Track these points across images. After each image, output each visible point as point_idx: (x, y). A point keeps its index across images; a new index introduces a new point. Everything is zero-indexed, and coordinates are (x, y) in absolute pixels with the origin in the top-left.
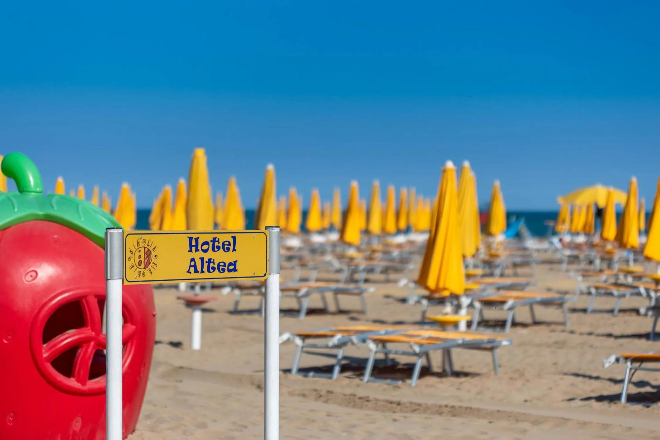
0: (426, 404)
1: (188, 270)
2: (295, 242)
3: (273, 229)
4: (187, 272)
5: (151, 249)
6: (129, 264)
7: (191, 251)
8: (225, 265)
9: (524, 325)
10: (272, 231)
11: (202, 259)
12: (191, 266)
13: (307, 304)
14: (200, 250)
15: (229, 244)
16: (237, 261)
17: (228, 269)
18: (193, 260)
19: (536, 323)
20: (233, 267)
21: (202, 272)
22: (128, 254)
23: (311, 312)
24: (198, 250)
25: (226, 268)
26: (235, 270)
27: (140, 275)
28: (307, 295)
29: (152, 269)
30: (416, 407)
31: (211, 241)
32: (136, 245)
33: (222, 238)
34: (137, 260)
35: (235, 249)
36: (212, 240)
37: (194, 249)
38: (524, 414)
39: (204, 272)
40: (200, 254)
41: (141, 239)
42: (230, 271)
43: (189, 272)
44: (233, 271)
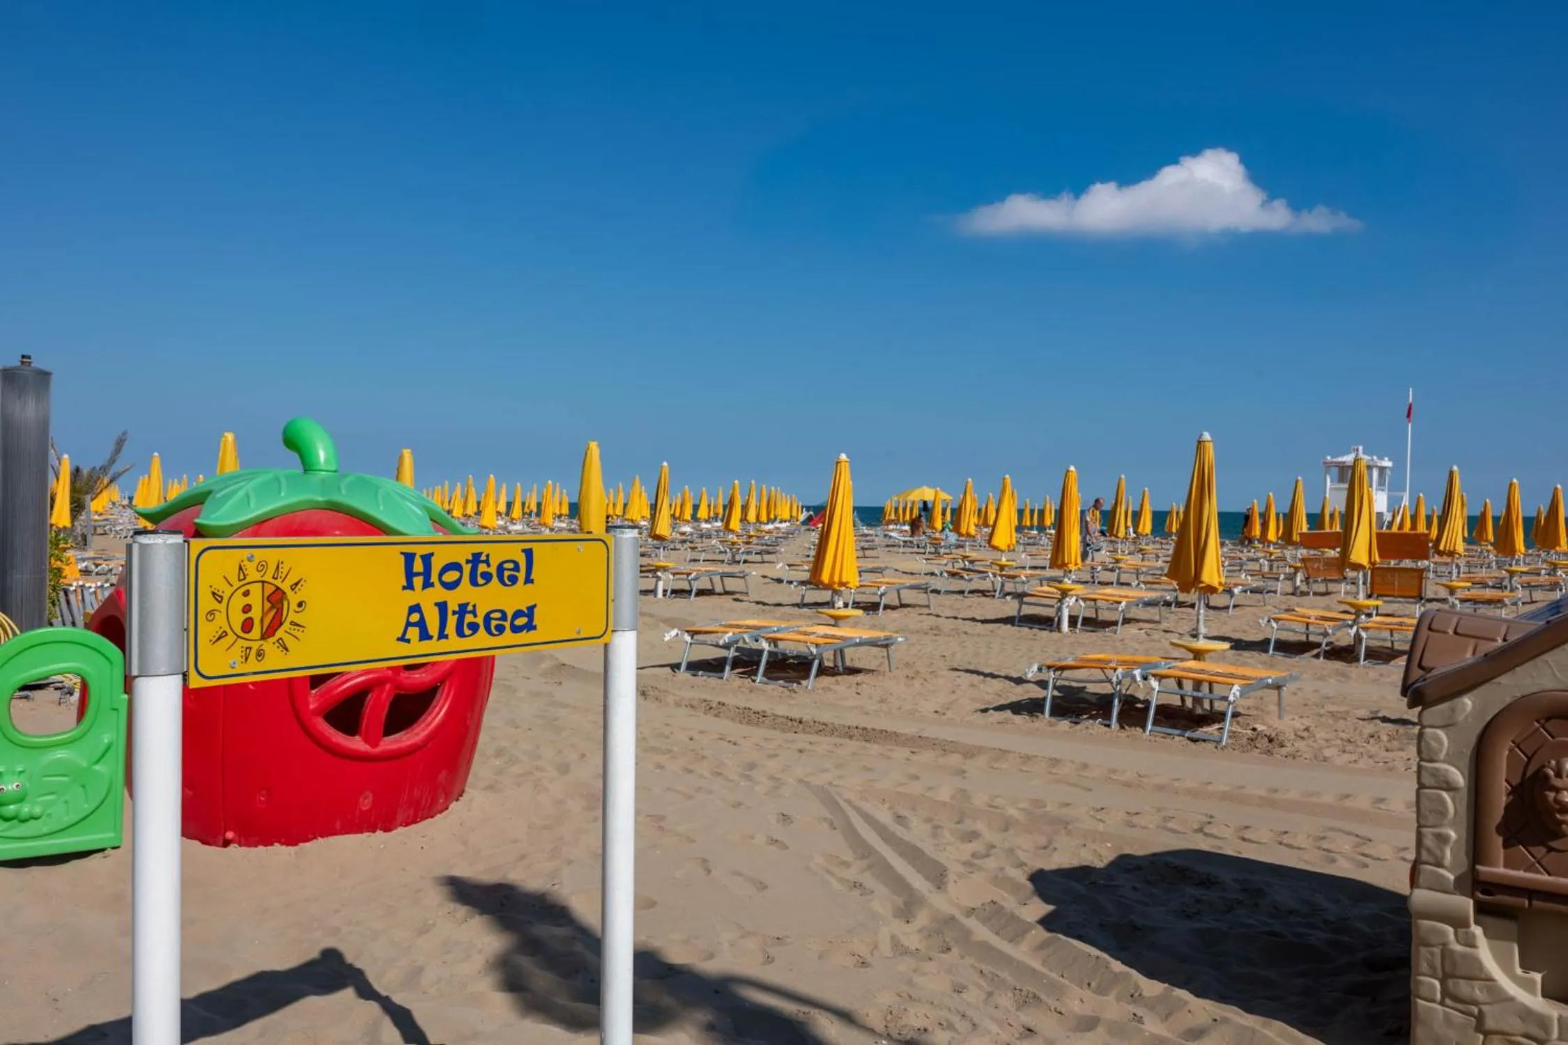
0: (833, 724)
1: (400, 636)
2: (687, 529)
3: (623, 533)
4: (398, 639)
5: (285, 587)
6: (207, 631)
7: (409, 586)
8: (504, 617)
9: (893, 608)
10: (621, 535)
11: (442, 607)
12: (409, 624)
13: (696, 586)
14: (435, 584)
15: (517, 568)
16: (535, 606)
17: (512, 623)
18: (415, 609)
19: (903, 606)
20: (526, 619)
21: (442, 635)
22: (206, 603)
23: (701, 593)
24: (432, 585)
25: (507, 624)
26: (530, 626)
27: (246, 659)
28: (696, 579)
29: (289, 641)
30: (821, 727)
31: (468, 562)
32: (234, 579)
33: (497, 554)
34: (238, 619)
35: (532, 578)
36: (470, 558)
37: (418, 581)
38: (952, 742)
39: (446, 637)
40: (438, 594)
41: (250, 559)
42: (516, 629)
43: (403, 639)
44: (525, 631)
